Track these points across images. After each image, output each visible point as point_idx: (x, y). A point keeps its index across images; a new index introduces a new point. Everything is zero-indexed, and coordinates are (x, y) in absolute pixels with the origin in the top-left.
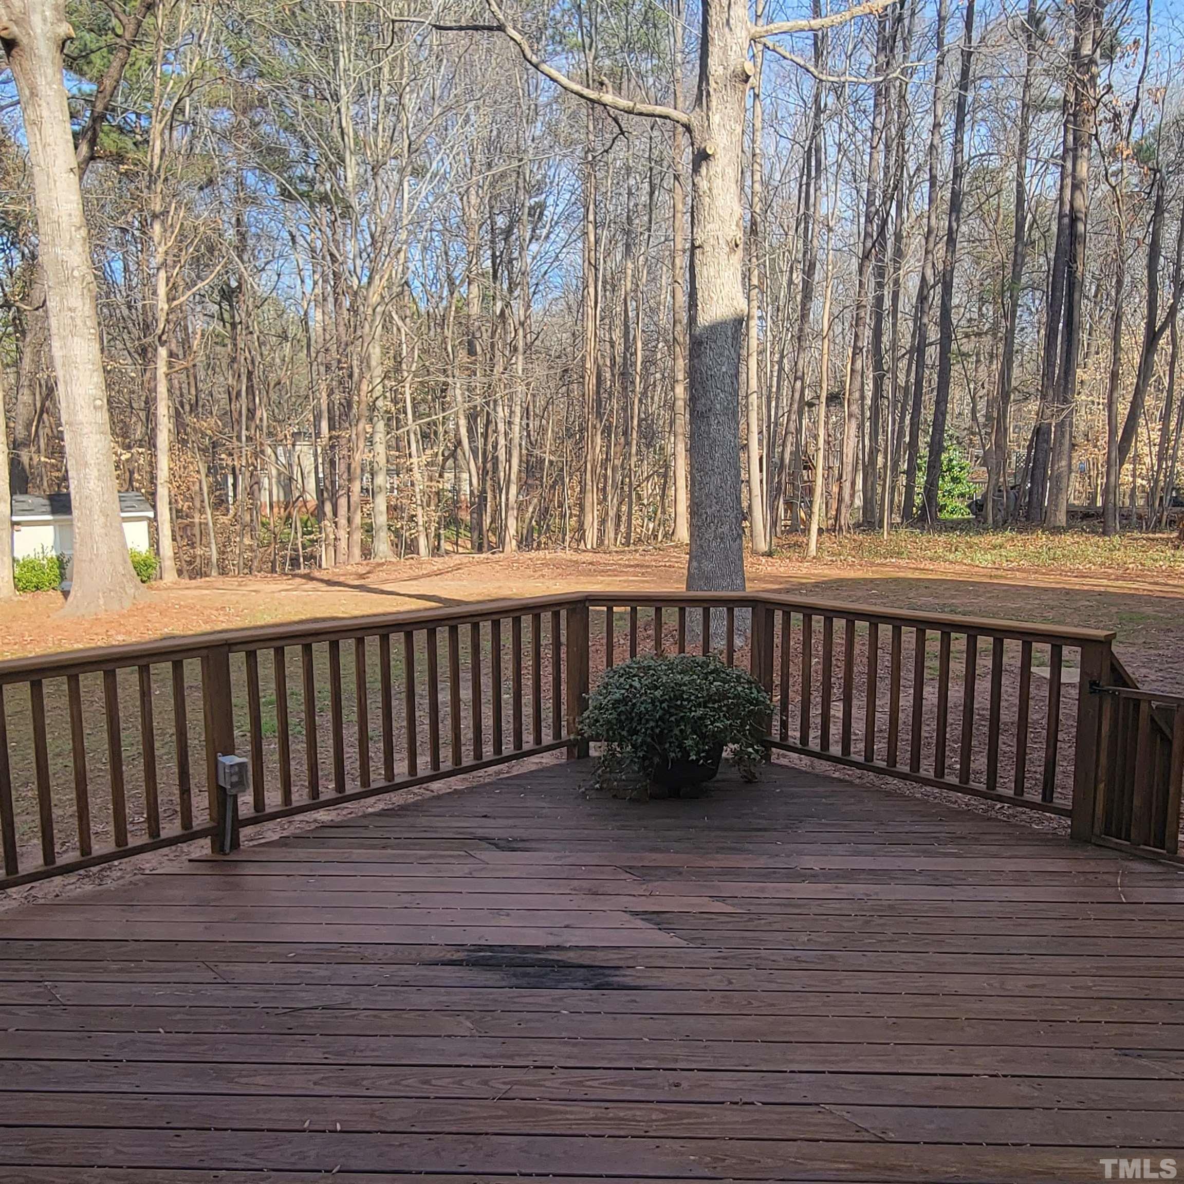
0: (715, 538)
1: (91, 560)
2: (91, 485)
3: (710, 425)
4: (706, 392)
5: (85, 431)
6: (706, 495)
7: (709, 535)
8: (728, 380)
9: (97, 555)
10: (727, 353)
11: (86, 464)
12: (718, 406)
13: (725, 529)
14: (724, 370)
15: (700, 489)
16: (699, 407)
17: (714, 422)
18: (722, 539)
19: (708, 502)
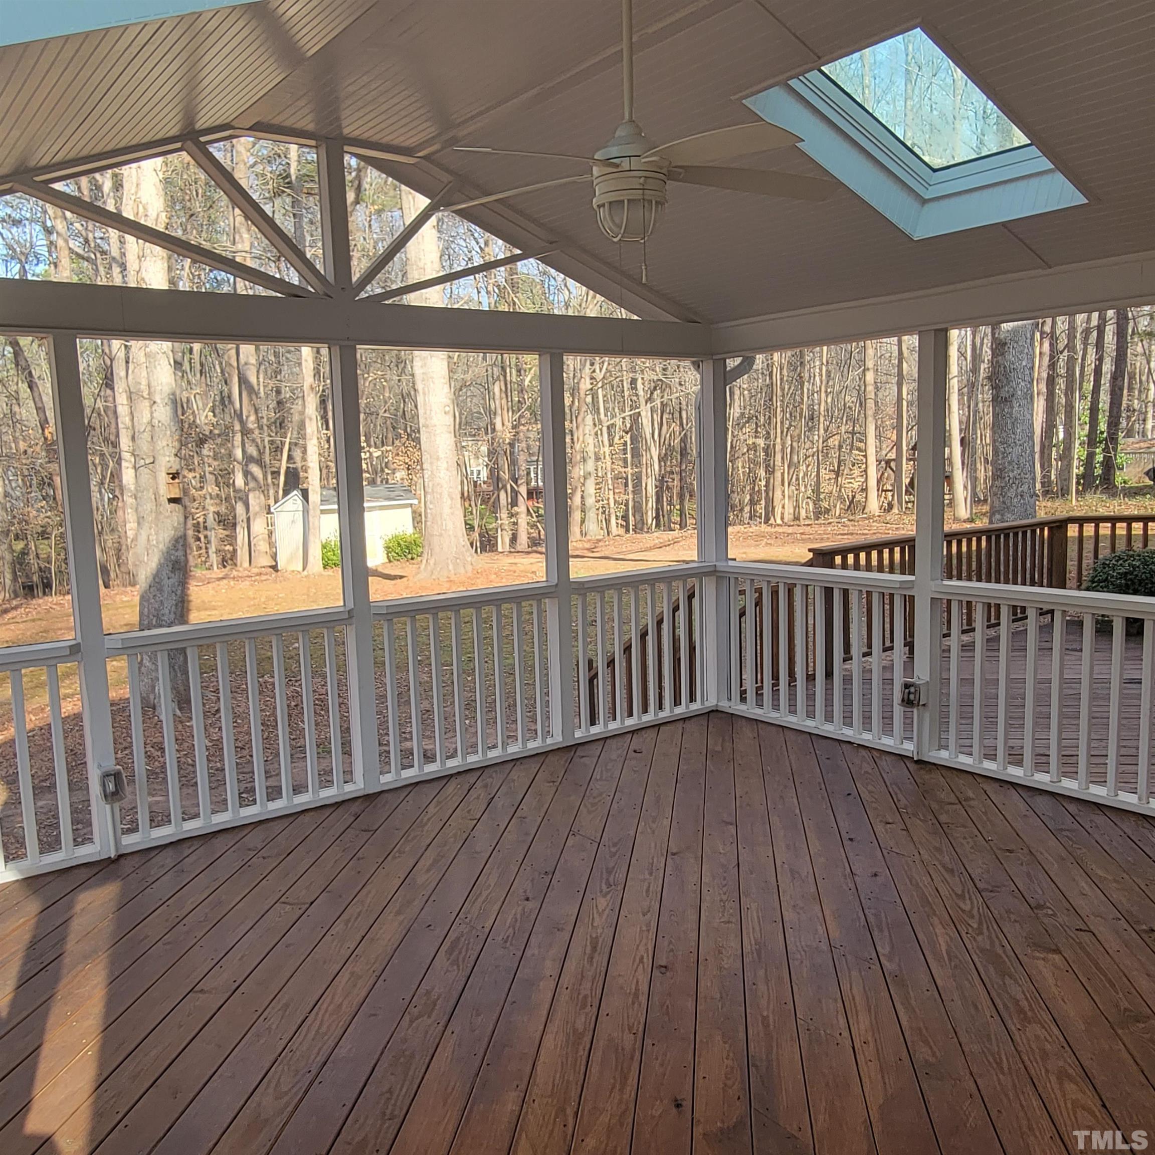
0: (1016, 496)
1: (441, 535)
2: (442, 475)
3: (1012, 407)
4: (1009, 382)
5: (438, 432)
6: (1009, 462)
7: (1012, 493)
8: (1027, 372)
9: (445, 530)
10: (1026, 350)
11: (438, 459)
12: (1019, 393)
13: (1025, 488)
14: (1024, 363)
15: (1003, 458)
16: (1003, 394)
17: (1016, 405)
18: (1021, 496)
19: (1011, 467)
